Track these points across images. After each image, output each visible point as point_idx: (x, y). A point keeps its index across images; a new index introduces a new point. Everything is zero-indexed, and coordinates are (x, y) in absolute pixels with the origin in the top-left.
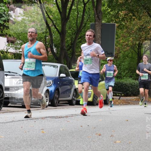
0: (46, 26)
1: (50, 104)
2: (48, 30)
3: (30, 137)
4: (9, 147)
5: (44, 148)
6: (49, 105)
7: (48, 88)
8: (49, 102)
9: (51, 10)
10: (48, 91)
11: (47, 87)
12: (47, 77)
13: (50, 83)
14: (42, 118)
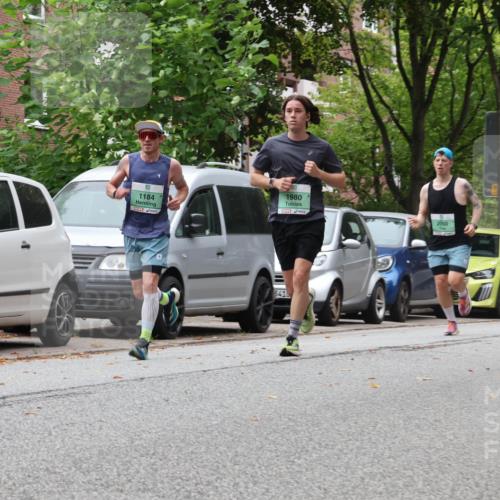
0: (374, 121)
1: (388, 314)
2: (379, 133)
3: (342, 398)
4: (291, 424)
5: (379, 426)
6: (386, 318)
7: (383, 275)
8: (386, 309)
9: (387, 83)
10: (381, 282)
11: (380, 271)
12: (378, 248)
13: (388, 263)
14: (370, 351)
